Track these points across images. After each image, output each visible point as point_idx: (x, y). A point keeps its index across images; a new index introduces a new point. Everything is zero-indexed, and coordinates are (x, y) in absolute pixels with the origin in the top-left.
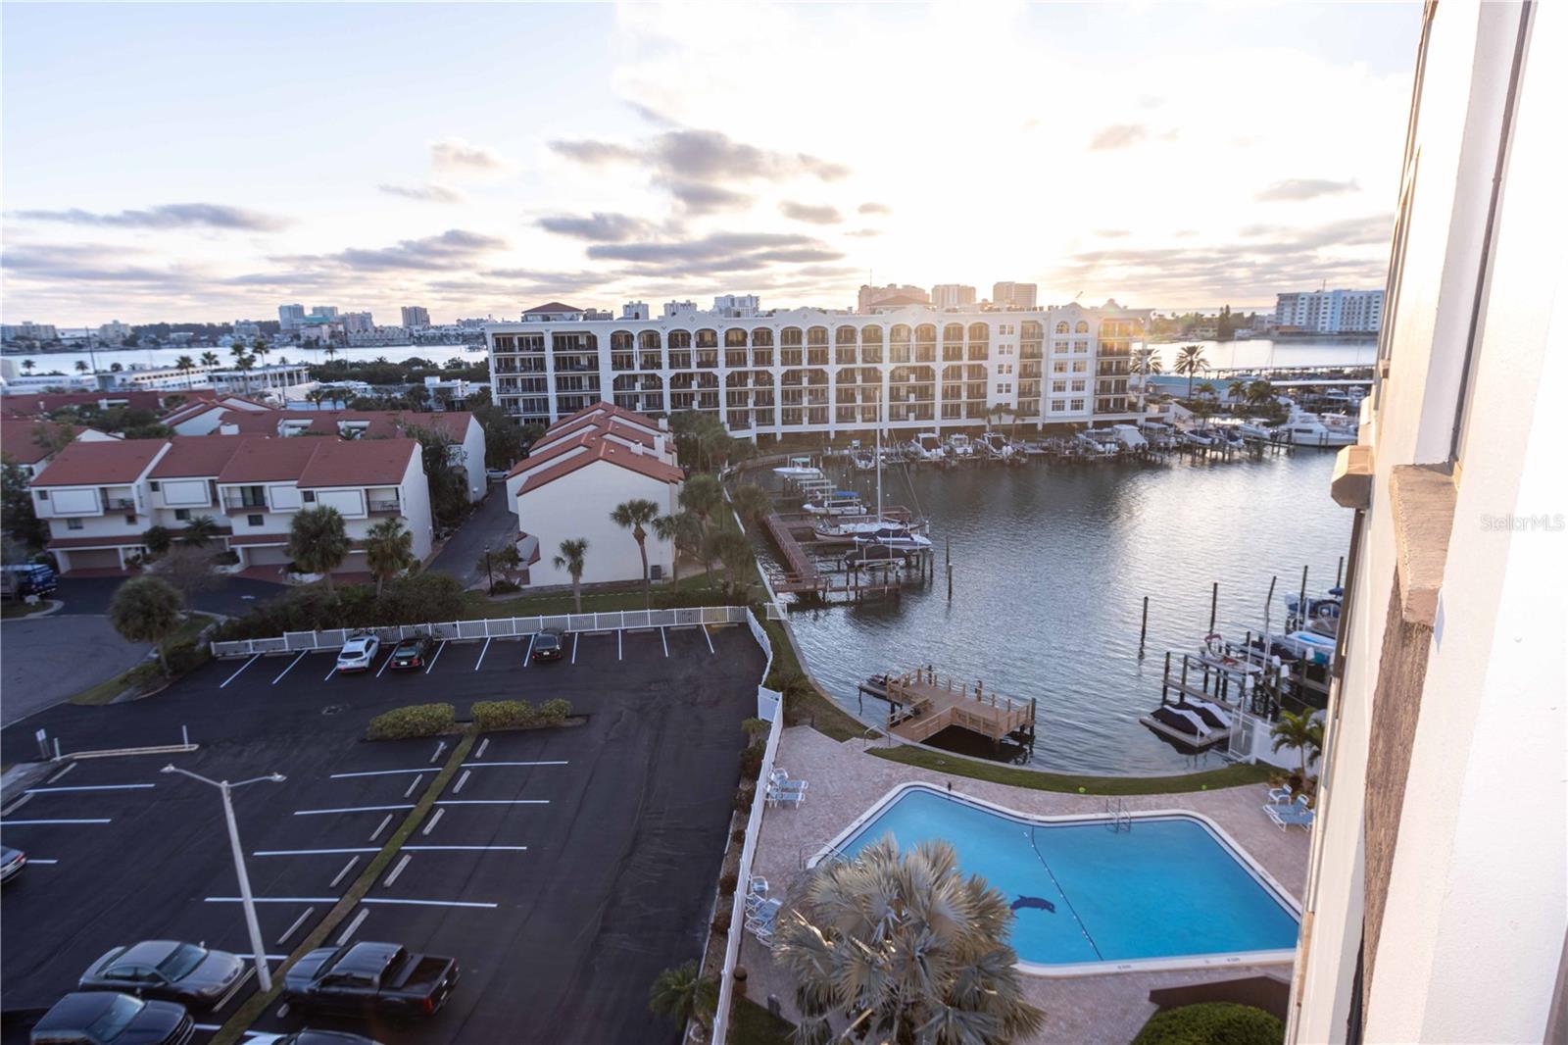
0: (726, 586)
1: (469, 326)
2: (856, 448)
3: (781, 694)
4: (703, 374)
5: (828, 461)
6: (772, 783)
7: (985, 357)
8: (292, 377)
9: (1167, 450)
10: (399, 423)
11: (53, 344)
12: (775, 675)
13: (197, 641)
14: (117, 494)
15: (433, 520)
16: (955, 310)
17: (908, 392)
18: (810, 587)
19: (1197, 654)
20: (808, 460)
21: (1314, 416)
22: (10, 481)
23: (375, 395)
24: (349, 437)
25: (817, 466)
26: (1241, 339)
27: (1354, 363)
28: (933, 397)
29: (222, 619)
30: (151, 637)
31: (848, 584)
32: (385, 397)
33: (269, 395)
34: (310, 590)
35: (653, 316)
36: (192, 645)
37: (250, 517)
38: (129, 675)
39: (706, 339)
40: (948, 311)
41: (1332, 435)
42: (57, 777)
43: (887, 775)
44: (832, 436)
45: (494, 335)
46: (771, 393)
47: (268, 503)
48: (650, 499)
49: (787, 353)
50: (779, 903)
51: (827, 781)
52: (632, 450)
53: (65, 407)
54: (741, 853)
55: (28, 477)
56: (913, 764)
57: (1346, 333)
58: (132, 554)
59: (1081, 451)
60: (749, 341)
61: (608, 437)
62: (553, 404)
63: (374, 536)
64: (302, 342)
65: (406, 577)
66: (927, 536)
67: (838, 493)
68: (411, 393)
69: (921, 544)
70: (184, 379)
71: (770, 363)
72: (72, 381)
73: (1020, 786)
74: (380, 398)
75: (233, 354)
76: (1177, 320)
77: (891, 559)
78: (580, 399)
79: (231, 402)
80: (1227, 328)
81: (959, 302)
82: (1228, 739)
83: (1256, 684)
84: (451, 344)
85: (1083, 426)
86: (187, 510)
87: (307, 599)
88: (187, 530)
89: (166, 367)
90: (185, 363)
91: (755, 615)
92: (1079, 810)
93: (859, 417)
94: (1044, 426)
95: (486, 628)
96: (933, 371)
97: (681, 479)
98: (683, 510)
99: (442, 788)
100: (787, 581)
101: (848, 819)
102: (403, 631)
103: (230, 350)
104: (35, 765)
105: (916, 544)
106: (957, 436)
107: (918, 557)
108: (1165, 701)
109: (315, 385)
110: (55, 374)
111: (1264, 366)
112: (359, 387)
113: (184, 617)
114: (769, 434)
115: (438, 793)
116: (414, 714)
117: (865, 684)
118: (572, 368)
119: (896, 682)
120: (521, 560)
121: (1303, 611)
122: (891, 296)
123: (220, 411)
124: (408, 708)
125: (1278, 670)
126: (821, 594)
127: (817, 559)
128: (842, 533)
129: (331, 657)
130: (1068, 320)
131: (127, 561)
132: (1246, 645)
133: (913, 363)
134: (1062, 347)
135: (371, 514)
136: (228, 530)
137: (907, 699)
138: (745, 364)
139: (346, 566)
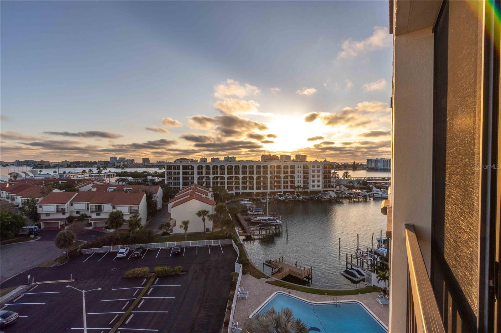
0: (226, 234)
1: (160, 163)
2: (261, 197)
3: (242, 265)
4: (221, 177)
5: (254, 200)
6: (239, 292)
7: (294, 174)
8: (112, 176)
9: (342, 198)
10: (140, 188)
11: (48, 166)
12: (240, 259)
13: (78, 249)
14: (61, 207)
15: (147, 214)
16: (286, 162)
17: (275, 182)
18: (249, 234)
19: (354, 254)
20: (248, 199)
21: (379, 190)
22: (32, 203)
23: (134, 181)
24: (126, 192)
25: (251, 201)
26: (358, 170)
27: (388, 176)
28: (281, 183)
29: (86, 242)
30: (65, 247)
31: (259, 233)
32: (137, 181)
33: (105, 180)
34: (112, 234)
35: (208, 162)
36: (76, 250)
37: (97, 213)
38: (57, 259)
39: (222, 168)
40: (284, 162)
41: (384, 195)
42: (32, 290)
43: (271, 289)
44: (255, 193)
45: (167, 166)
46: (239, 182)
47: (103, 210)
48: (207, 209)
49: (243, 172)
50: (241, 329)
51: (255, 291)
52: (203, 196)
53: (50, 183)
54: (230, 313)
55: (37, 202)
56: (279, 286)
57: (385, 169)
58: (62, 223)
59: (320, 198)
60: (233, 169)
61: (196, 193)
62: (181, 184)
63: (131, 219)
64: (115, 166)
65: (139, 230)
66: (280, 220)
67: (256, 209)
68: (143, 180)
69: (279, 223)
70: (83, 176)
71: (239, 174)
72: (52, 176)
73: (309, 293)
74: (135, 182)
75: (97, 170)
76: (342, 165)
77: (271, 227)
78: (189, 182)
79: (95, 182)
80: (355, 167)
81: (287, 159)
82: (365, 279)
83: (371, 263)
84: (155, 168)
85: (320, 192)
86: (80, 211)
87: (111, 236)
88: (78, 217)
89: (78, 173)
90: (84, 172)
91: (234, 242)
92: (326, 300)
93: (262, 188)
94: (310, 191)
95: (160, 245)
96: (281, 177)
97: (215, 204)
98: (215, 213)
99: (144, 293)
100: (243, 233)
101: (261, 303)
102: (136, 246)
103: (96, 168)
104: (26, 286)
105: (278, 223)
106: (288, 194)
107: (278, 226)
108: (347, 268)
109: (117, 178)
110: (48, 174)
111: (365, 177)
112: (130, 179)
113: (75, 242)
114: (238, 193)
115: (143, 295)
116: (138, 270)
117: (265, 262)
118: (187, 174)
119: (273, 262)
120: (171, 226)
121: (381, 242)
122: (269, 158)
123: (92, 185)
124: (136, 269)
125: (377, 259)
126: (252, 236)
127: (251, 226)
128: (258, 219)
129: (116, 253)
130: (314, 164)
131: (60, 225)
132: (367, 252)
133: (276, 174)
134: (314, 171)
135: (131, 213)
136: (90, 217)
137: (276, 267)
138: (232, 174)
139: (123, 227)
